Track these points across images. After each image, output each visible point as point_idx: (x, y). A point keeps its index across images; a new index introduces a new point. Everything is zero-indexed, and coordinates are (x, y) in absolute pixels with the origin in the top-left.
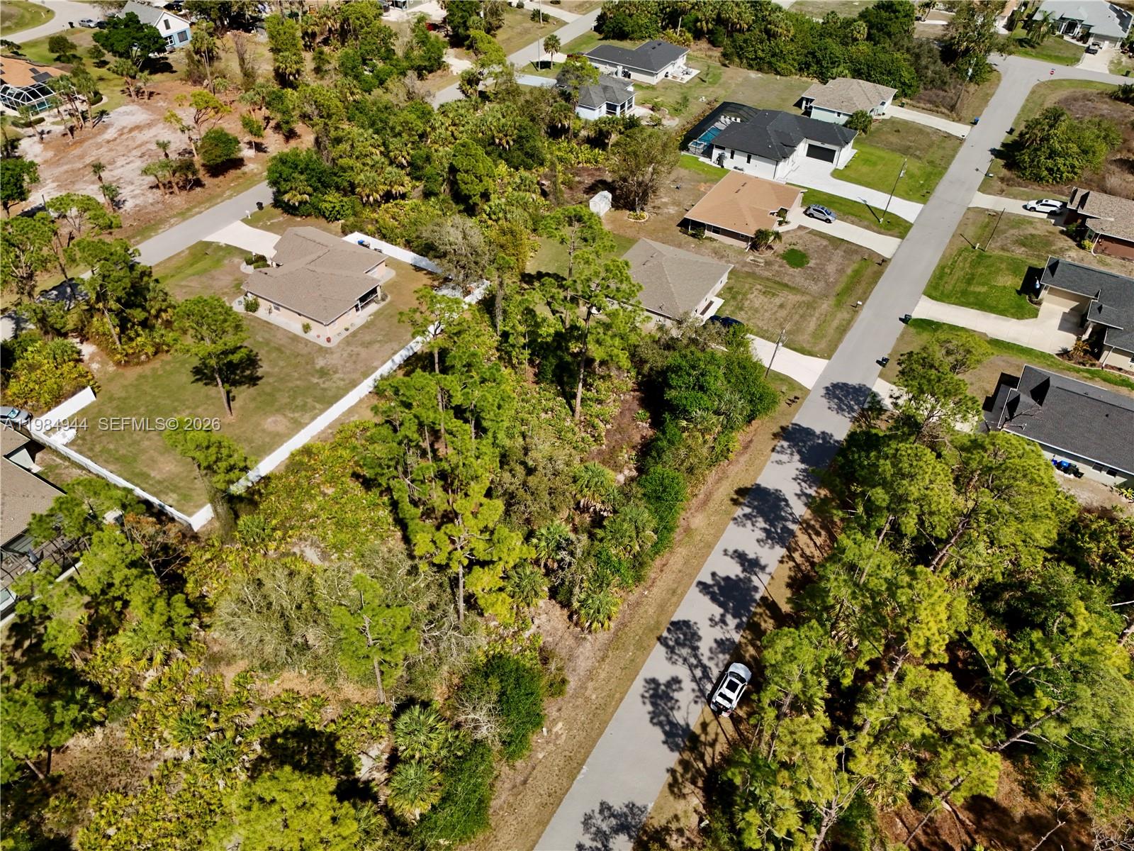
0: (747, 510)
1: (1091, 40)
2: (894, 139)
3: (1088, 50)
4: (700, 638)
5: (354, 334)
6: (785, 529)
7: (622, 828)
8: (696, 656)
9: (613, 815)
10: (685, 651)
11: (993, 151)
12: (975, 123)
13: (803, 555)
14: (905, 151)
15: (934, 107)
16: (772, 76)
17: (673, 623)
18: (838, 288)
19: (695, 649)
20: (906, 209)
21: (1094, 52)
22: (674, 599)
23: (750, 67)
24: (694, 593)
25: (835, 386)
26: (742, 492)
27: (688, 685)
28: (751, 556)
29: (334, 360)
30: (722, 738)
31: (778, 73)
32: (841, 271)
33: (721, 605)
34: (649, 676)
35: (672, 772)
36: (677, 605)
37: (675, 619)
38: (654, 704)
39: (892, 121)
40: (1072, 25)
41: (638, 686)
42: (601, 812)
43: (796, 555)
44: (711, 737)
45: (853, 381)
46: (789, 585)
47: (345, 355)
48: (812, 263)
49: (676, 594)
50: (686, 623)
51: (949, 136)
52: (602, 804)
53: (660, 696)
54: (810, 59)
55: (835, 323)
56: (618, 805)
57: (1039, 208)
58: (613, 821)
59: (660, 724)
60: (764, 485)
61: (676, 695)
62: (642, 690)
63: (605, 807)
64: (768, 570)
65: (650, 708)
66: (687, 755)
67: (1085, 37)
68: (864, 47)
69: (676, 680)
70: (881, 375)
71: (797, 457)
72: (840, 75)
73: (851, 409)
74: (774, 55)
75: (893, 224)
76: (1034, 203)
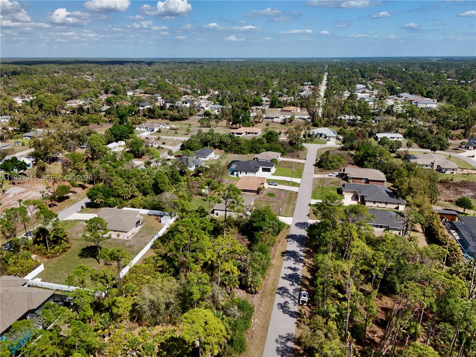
0: (287, 257)
1: (327, 138)
2: (285, 165)
3: (328, 140)
4: (288, 290)
5: (136, 235)
6: (300, 259)
7: (288, 340)
8: (290, 294)
9: (284, 338)
10: (286, 294)
11: (314, 165)
12: (306, 159)
13: (308, 264)
14: (290, 167)
15: (293, 157)
16: (242, 155)
17: (278, 288)
18: (287, 200)
20: (297, 180)
21: (330, 141)
22: (276, 282)
23: (235, 153)
24: (281, 280)
25: (298, 223)
26: (283, 253)
27: (291, 302)
28: (293, 267)
29: (132, 242)
30: (307, 312)
31: (244, 154)
32: (286, 197)
33: (291, 281)
34: (278, 303)
35: (296, 323)
36: (278, 283)
37: (279, 287)
38: (282, 309)
39: (282, 161)
40: (321, 135)
41: (275, 306)
42: (280, 338)
43: (307, 264)
44: (303, 313)
45: (302, 221)
46: (308, 272)
47: (135, 241)
48: (276, 195)
49: (276, 280)
50: (283, 287)
51: (300, 163)
52: (279, 336)
53: (283, 307)
54: (252, 149)
55: (290, 209)
56: (284, 335)
57: (333, 175)
58: (285, 339)
59: (287, 313)
60: (289, 250)
61: (288, 305)
62: (277, 307)
63: (280, 337)
64: (300, 269)
65: (282, 310)
66: (299, 319)
67: (326, 137)
68: (267, 144)
69: (286, 302)
70: (309, 219)
71: (295, 242)
72: (263, 151)
73: (305, 228)
74: (241, 149)
75: (294, 184)
76: (331, 174)
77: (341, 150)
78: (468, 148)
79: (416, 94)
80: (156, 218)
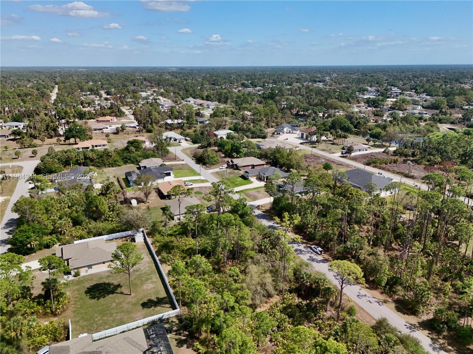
3: (179, 142)
4: (301, 249)
8: (305, 251)
11: (196, 164)
14: (180, 169)
15: (170, 160)
16: (118, 167)
19: (303, 251)
20: (202, 178)
21: (181, 142)
23: (109, 167)
27: (312, 255)
31: (119, 166)
33: (295, 244)
34: (306, 259)
37: (294, 250)
38: (314, 261)
40: (171, 138)
41: (308, 261)
44: (327, 258)
46: (296, 234)
48: (203, 192)
50: (296, 249)
51: (183, 164)
57: (223, 167)
59: (320, 262)
61: (314, 258)
62: (310, 261)
67: (176, 140)
71: (262, 219)
74: (115, 161)
75: (202, 181)
76: (221, 167)
77: (200, 148)
78: (279, 134)
79: (197, 98)
80: (121, 240)
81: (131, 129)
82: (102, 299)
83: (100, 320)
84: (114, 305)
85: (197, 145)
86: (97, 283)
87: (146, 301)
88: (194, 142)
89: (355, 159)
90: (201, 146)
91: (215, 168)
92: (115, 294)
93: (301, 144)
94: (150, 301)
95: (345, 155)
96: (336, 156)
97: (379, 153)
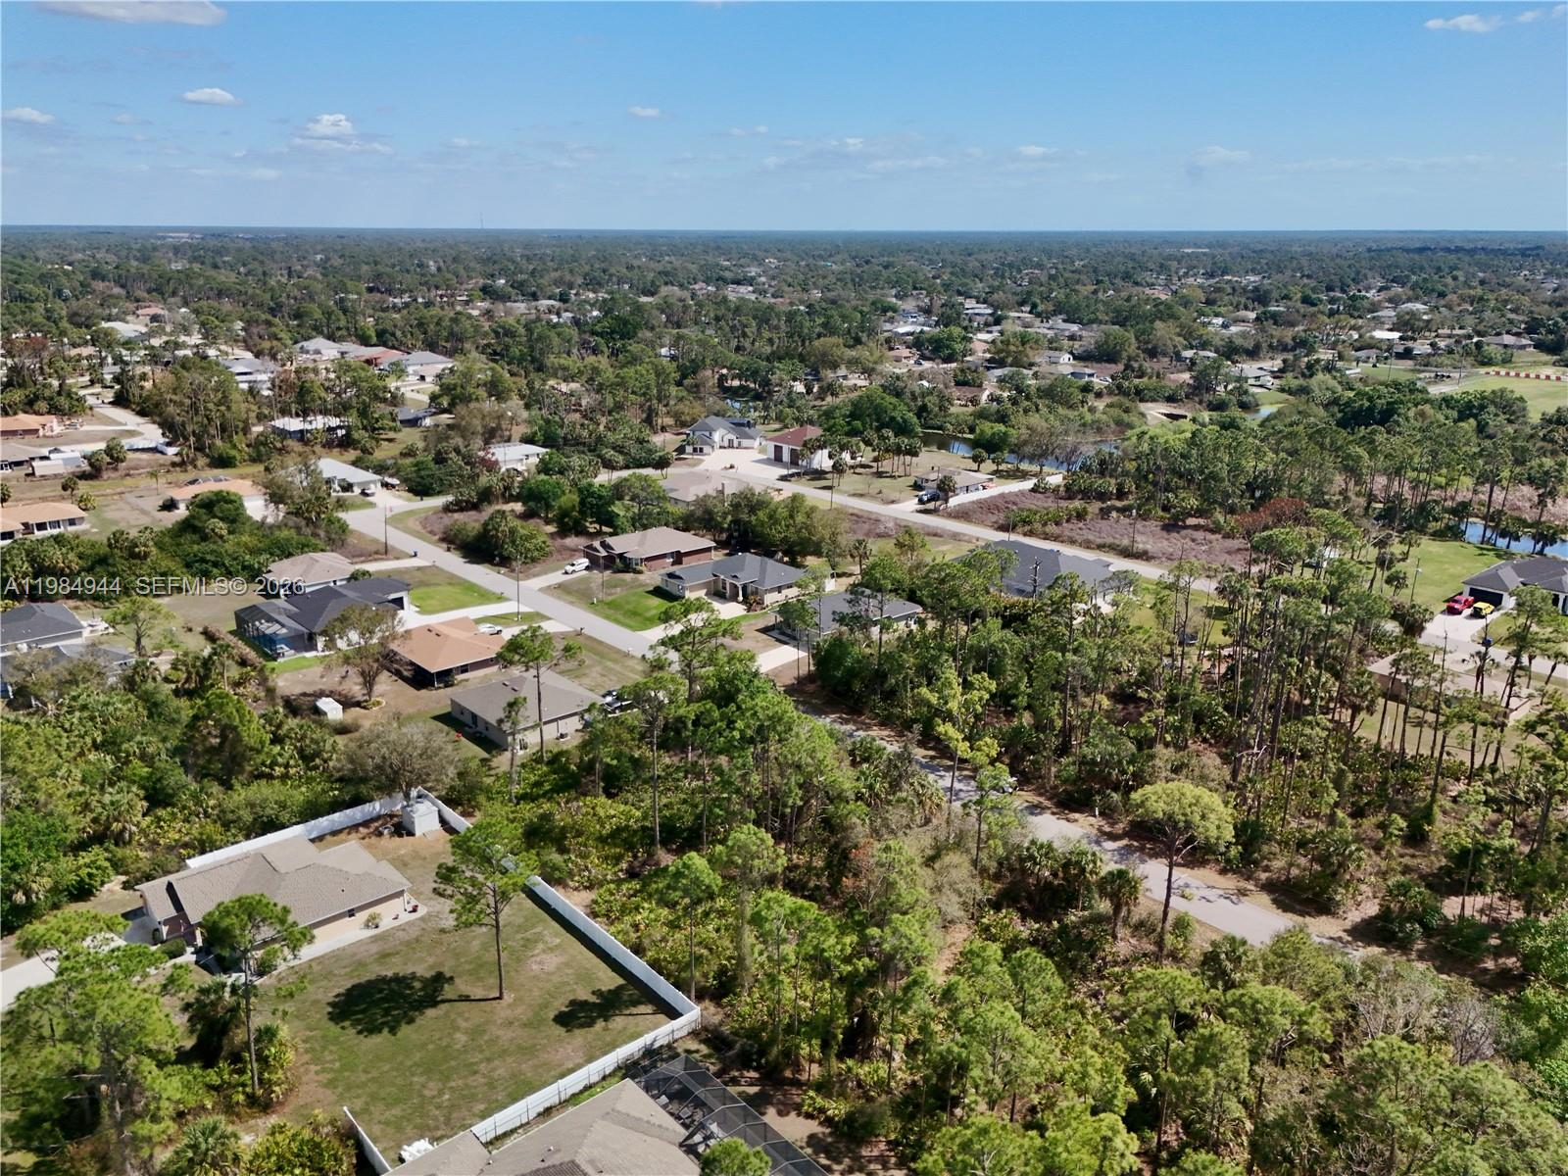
1: (357, 490)
3: (363, 495)
15: (370, 558)
21: (373, 494)
35: (1058, 819)
51: (419, 568)
66: (1047, 812)
75: (526, 618)
76: (569, 568)
77: (458, 511)
80: (355, 835)
81: (145, 456)
82: (405, 1030)
83: (441, 1093)
84: (461, 1038)
85: (438, 501)
86: (356, 981)
87: (564, 1009)
88: (420, 490)
89: (963, 514)
90: (457, 503)
91: (545, 573)
92: (444, 1007)
93: (783, 478)
94: (578, 1006)
95: (931, 506)
96: (907, 509)
97: (1022, 493)
